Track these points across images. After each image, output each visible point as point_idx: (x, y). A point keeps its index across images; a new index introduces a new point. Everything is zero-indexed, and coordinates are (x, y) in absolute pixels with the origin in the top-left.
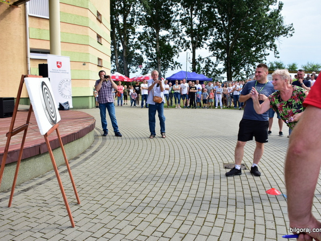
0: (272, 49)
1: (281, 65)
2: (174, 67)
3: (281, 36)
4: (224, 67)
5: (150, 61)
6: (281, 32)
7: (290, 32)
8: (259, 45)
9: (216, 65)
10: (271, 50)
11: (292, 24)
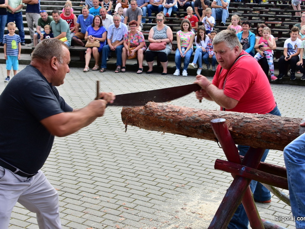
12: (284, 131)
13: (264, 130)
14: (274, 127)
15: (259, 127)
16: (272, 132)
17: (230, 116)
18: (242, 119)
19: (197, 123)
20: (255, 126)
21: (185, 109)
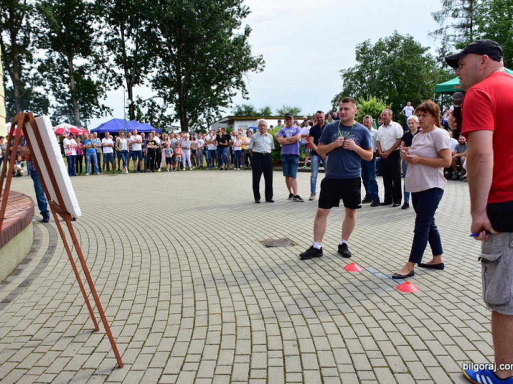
0: (240, 87)
1: (252, 109)
2: (101, 112)
3: (250, 71)
4: (175, 112)
5: (61, 105)
6: (248, 65)
7: (259, 66)
8: (222, 81)
9: (164, 110)
10: (238, 88)
11: (262, 56)
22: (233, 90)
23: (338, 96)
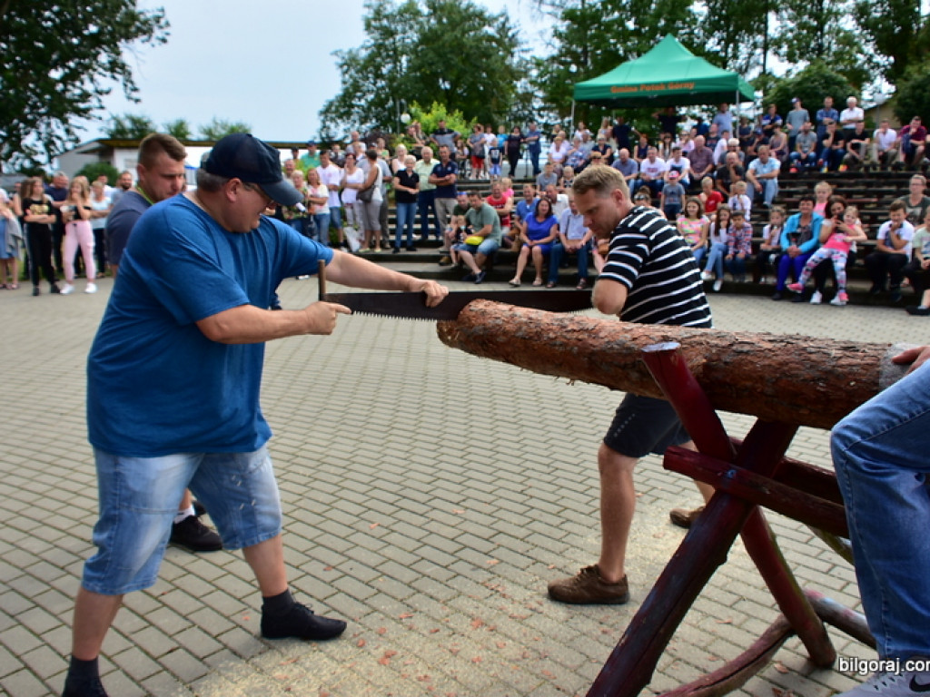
0: (117, 76)
3: (137, 41)
6: (133, 29)
7: (158, 32)
8: (77, 60)
10: (114, 78)
11: (163, 10)
12: (838, 377)
13: (784, 373)
14: (811, 367)
15: (770, 365)
16: (804, 380)
17: (703, 339)
18: (731, 345)
19: (626, 355)
20: (760, 363)
21: (608, 324)
22: (104, 81)
23: (331, 104)
